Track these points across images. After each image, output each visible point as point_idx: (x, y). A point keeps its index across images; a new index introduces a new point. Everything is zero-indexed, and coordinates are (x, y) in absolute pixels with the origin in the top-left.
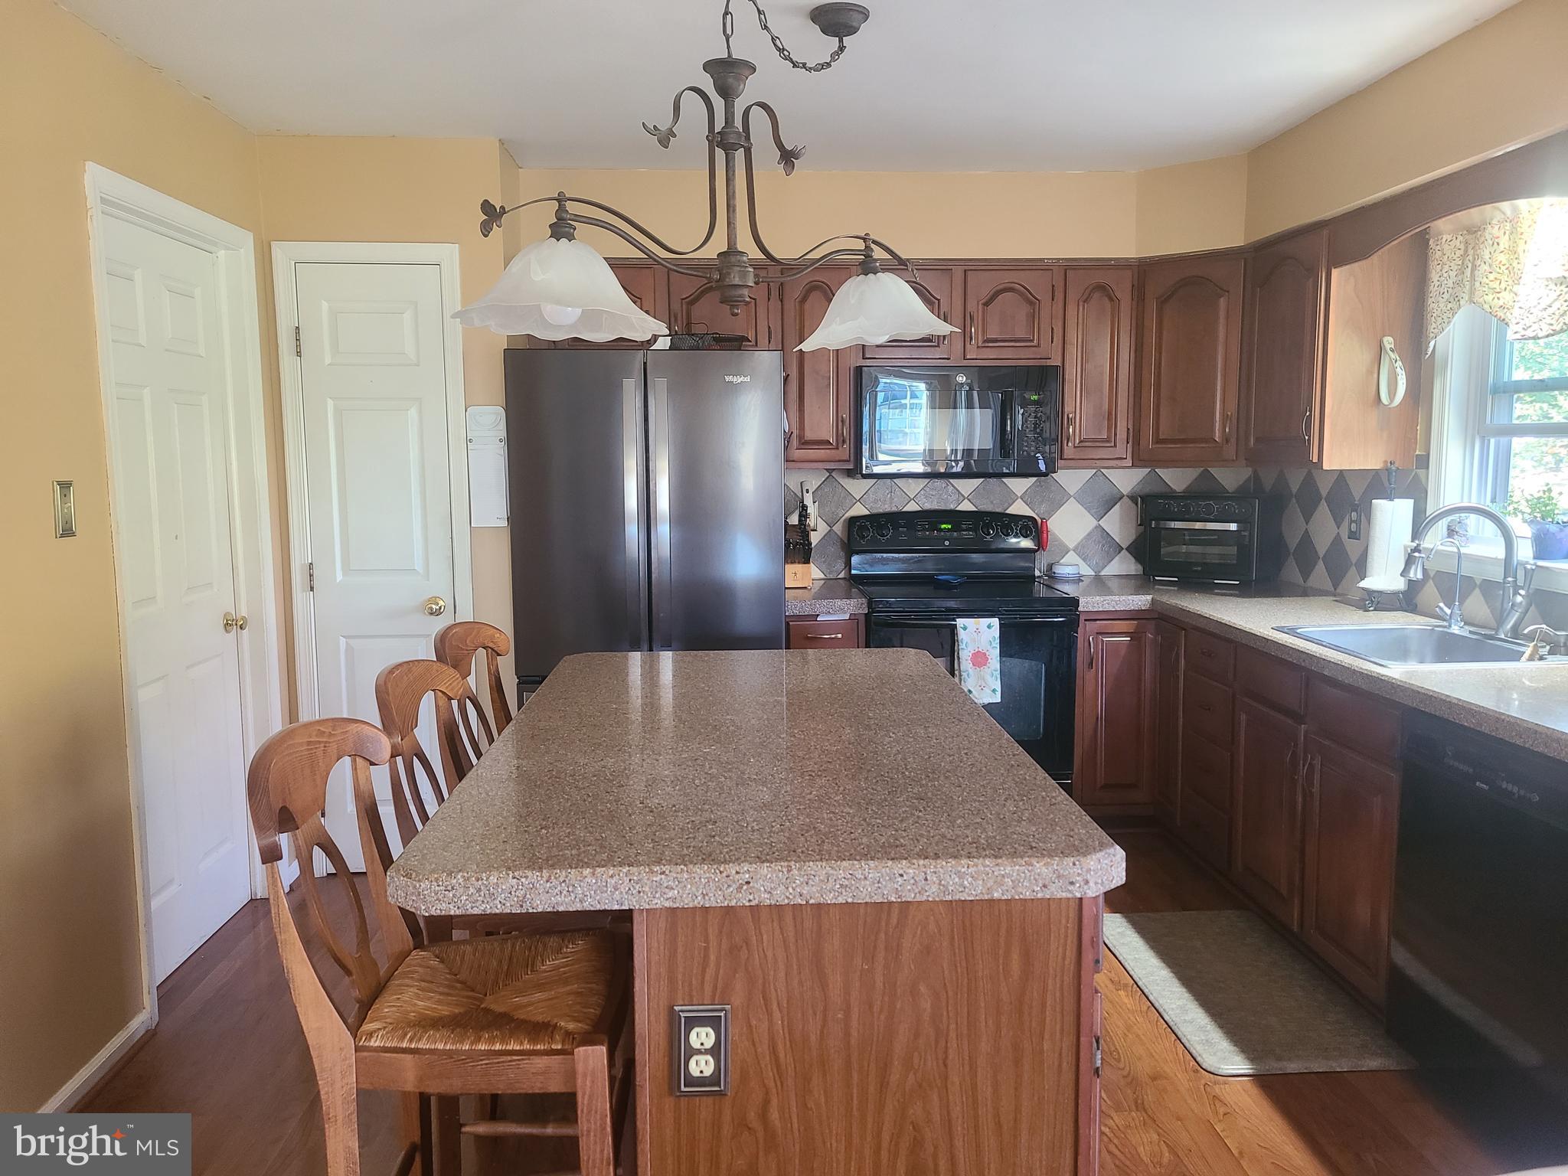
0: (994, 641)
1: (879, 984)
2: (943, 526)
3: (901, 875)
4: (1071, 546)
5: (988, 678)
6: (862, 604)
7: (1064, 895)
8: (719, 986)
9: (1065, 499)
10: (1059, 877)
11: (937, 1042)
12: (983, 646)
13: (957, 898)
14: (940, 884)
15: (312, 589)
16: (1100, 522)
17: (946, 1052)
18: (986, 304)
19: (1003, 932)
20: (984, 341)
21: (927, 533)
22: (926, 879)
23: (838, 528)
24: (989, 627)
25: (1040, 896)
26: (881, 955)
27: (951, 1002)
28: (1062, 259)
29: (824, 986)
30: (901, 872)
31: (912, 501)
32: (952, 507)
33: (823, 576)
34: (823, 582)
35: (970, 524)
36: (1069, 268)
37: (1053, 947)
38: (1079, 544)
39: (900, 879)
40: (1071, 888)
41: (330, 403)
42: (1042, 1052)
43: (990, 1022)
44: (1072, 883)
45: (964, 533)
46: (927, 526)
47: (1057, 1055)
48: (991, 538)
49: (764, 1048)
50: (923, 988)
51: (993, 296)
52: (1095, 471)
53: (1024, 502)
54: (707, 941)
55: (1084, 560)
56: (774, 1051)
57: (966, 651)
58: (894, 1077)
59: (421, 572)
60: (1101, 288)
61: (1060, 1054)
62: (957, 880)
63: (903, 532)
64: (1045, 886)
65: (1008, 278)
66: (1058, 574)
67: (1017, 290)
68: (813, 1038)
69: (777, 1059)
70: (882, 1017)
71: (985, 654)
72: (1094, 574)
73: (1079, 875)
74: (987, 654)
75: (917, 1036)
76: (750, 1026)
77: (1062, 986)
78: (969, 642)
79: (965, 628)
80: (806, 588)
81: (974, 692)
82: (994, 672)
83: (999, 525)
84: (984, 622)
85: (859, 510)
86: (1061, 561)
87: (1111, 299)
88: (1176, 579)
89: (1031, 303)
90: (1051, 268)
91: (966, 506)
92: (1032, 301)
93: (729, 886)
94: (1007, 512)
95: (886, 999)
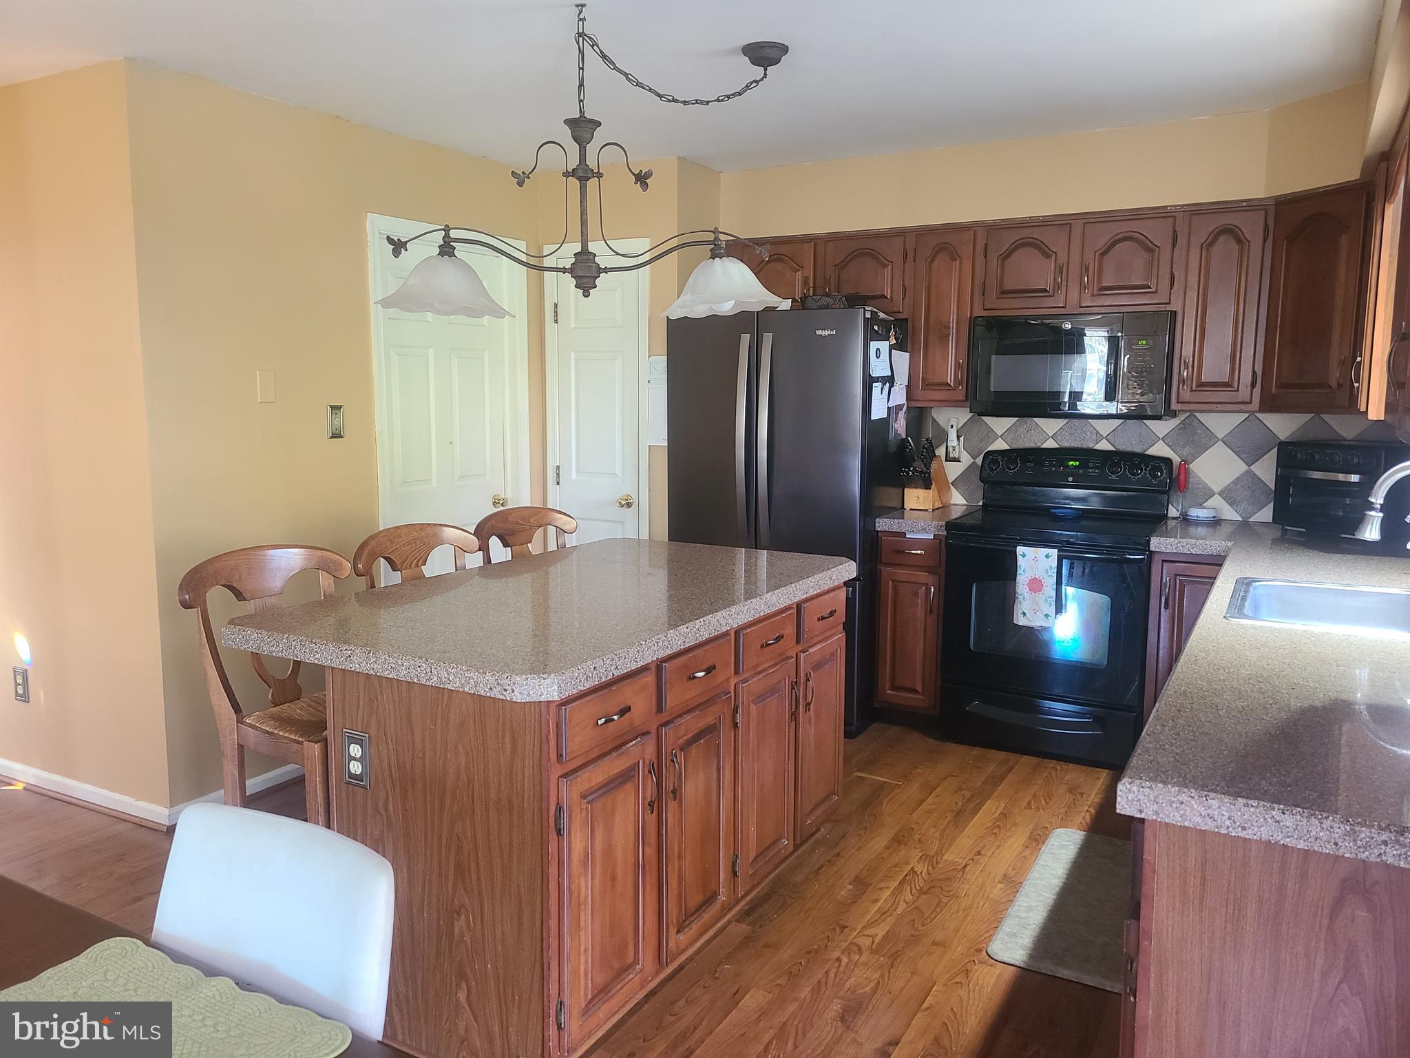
0: (1051, 570)
1: (439, 739)
2: (1071, 463)
3: (419, 667)
4: (1216, 489)
5: (1042, 603)
6: (941, 526)
7: (501, 697)
8: (365, 722)
9: (1212, 443)
10: (498, 684)
11: (468, 786)
12: (1040, 574)
13: (446, 687)
14: (438, 676)
15: (558, 483)
16: (1251, 468)
17: (473, 793)
18: (1103, 254)
19: (501, 721)
20: (1100, 290)
21: (1053, 469)
22: (431, 672)
23: (979, 461)
24: (1047, 556)
25: (488, 694)
26: (439, 721)
27: (475, 760)
28: (1187, 205)
29: (412, 734)
30: (419, 664)
31: (1051, 439)
32: (1091, 446)
33: (965, 502)
34: (965, 507)
35: (1098, 463)
36: (1197, 211)
37: (528, 737)
38: (1225, 488)
39: (418, 669)
40: (505, 693)
41: (572, 354)
42: (523, 807)
43: (496, 780)
44: (505, 690)
45: (1090, 470)
46: (1054, 463)
47: (531, 812)
48: (1117, 477)
49: (385, 765)
50: (460, 747)
51: (1110, 247)
52: (1247, 415)
53: (1166, 444)
54: (359, 693)
55: (1231, 504)
56: (390, 771)
57: (1023, 576)
58: (448, 802)
59: (620, 475)
60: (1229, 231)
61: (533, 812)
62: (446, 675)
63: (1030, 467)
64: (491, 689)
65: (1126, 227)
66: (1191, 516)
67: (1136, 239)
68: (408, 766)
69: (391, 774)
70: (441, 761)
71: (1041, 581)
72: (1241, 519)
73: (509, 685)
74: (1043, 581)
75: (458, 779)
76: (379, 750)
77: (533, 765)
78: (1027, 569)
79: (1024, 556)
80: (927, 510)
81: (1027, 614)
82: (1048, 599)
83: (1127, 465)
84: (1043, 551)
85: (1000, 445)
86: (1204, 505)
87: (1239, 241)
88: (1304, 530)
89: (1150, 250)
90: (1174, 214)
91: (1104, 445)
92: (1149, 248)
93: (342, 657)
94: (1146, 453)
95: (443, 751)
